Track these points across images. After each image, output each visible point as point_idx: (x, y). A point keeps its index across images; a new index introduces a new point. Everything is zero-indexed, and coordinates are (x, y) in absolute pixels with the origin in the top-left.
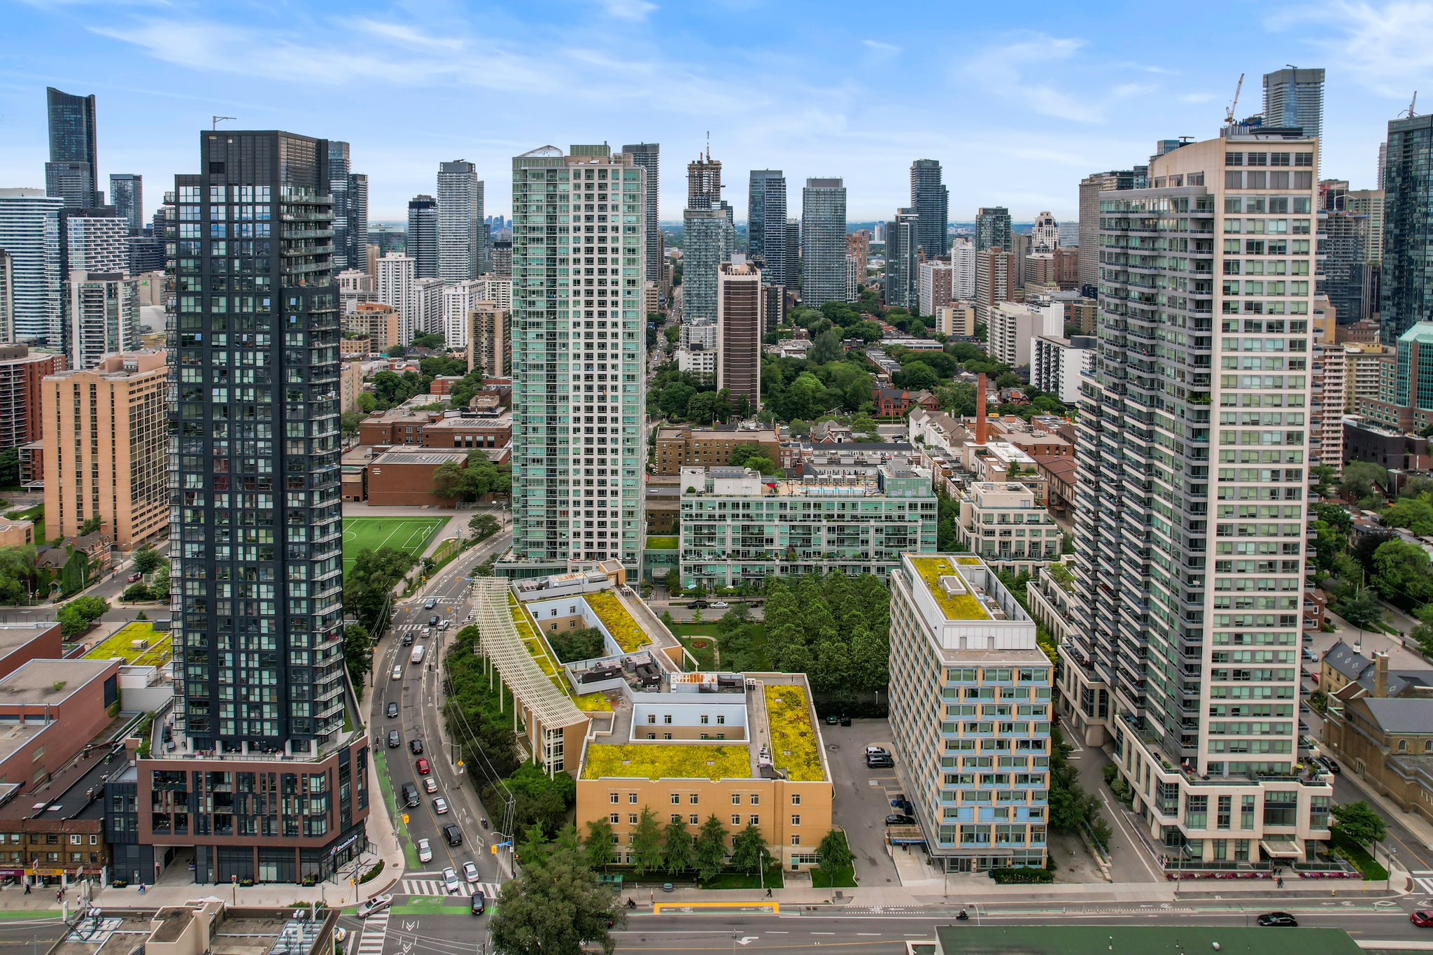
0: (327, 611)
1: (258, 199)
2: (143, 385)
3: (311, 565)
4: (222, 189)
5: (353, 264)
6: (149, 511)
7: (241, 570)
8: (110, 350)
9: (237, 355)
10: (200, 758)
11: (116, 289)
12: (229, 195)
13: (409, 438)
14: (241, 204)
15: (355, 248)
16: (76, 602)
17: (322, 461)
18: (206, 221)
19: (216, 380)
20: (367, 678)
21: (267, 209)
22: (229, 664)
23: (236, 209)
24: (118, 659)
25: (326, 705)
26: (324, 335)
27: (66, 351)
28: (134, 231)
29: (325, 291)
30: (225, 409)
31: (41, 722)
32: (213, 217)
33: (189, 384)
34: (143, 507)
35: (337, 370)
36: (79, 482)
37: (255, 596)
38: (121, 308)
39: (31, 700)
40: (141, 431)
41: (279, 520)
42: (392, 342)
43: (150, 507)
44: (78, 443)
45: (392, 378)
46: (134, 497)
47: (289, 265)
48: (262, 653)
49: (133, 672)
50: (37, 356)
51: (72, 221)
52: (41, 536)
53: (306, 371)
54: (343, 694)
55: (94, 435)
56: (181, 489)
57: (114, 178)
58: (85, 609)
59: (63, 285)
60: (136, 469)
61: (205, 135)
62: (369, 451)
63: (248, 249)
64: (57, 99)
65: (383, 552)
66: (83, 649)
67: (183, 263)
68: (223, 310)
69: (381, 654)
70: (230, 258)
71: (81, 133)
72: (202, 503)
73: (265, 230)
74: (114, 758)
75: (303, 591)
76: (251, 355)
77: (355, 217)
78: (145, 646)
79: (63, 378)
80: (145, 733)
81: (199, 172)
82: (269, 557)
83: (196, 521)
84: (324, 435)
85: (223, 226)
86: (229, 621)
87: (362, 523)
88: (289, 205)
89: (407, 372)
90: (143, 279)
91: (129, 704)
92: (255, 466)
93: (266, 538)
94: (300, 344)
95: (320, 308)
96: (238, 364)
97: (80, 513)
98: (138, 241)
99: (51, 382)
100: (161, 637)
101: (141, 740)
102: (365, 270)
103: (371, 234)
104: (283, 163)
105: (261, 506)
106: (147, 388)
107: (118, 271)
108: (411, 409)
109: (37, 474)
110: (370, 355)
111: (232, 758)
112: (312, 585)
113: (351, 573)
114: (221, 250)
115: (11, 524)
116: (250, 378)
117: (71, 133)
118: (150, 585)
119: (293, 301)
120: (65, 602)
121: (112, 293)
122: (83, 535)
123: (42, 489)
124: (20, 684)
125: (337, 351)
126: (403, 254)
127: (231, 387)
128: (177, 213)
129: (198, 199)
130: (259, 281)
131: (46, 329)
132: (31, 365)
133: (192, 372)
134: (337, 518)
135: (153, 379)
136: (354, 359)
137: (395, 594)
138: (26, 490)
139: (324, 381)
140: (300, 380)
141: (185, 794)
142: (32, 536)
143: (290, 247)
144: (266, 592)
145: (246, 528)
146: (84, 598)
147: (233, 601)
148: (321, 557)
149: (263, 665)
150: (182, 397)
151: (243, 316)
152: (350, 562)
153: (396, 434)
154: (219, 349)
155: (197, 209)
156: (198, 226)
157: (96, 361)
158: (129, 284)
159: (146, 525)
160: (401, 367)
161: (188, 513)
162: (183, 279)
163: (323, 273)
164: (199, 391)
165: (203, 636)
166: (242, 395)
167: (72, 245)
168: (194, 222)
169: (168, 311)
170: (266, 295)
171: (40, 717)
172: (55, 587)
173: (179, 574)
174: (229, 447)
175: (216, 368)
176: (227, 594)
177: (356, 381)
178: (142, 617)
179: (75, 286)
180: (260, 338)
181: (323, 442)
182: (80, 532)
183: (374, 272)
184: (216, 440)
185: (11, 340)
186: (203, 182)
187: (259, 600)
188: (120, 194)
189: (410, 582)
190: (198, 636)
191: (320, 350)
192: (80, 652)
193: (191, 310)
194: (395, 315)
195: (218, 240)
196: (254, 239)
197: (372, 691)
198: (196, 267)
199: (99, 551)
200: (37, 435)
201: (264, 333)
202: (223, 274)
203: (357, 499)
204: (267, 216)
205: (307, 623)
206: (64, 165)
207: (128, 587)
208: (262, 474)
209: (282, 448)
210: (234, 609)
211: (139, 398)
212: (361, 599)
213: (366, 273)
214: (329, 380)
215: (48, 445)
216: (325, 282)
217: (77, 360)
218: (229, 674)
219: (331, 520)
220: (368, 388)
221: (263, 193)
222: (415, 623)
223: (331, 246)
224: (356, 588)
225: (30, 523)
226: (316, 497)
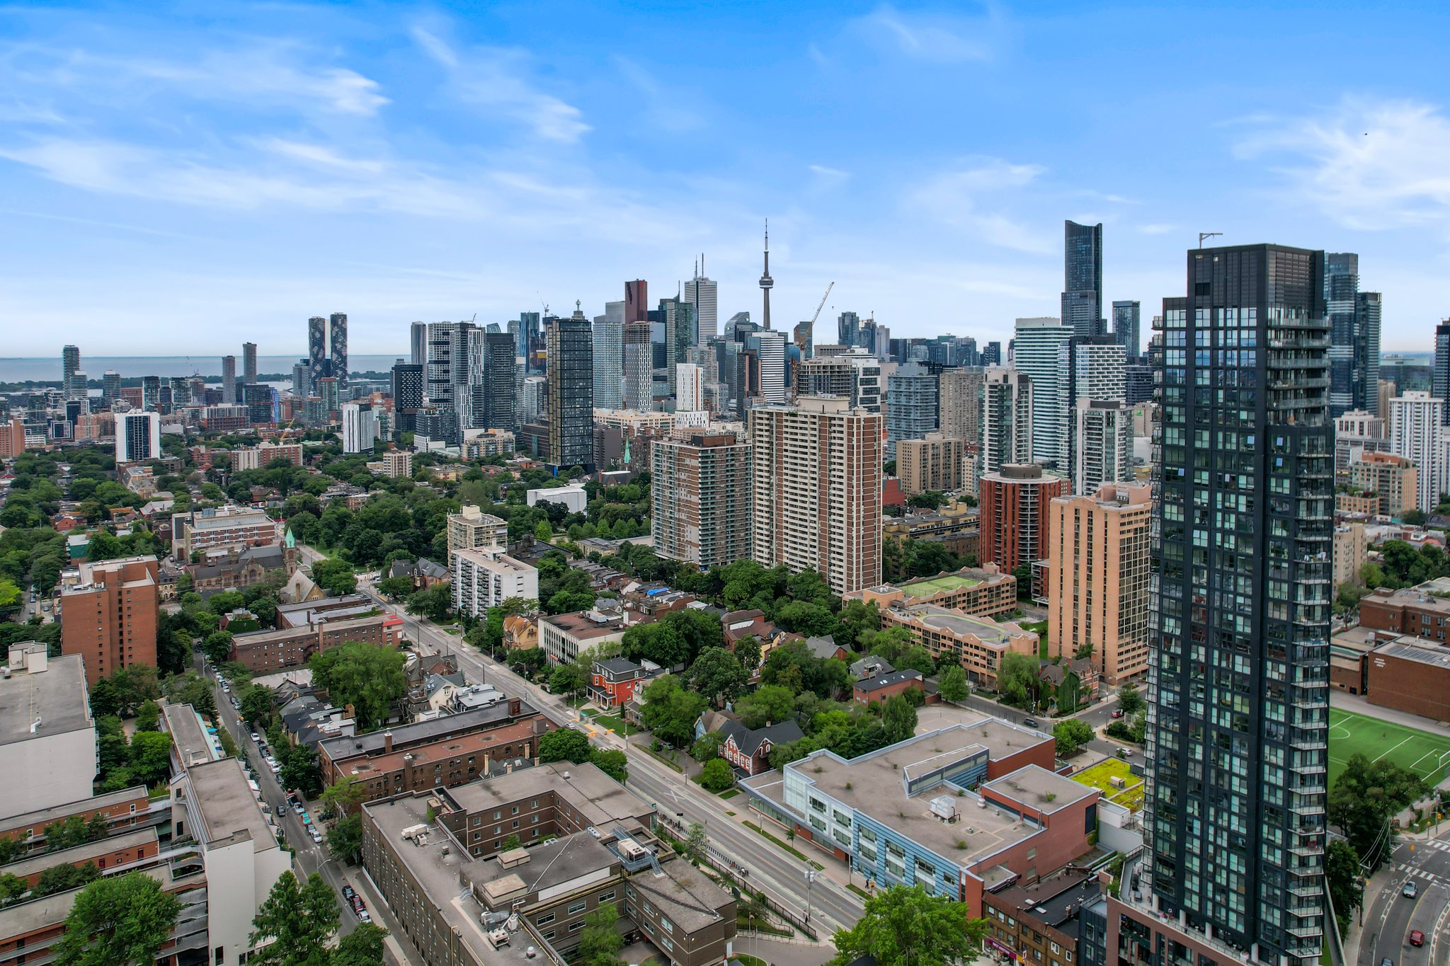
0: (1306, 811)
1: (1244, 323)
2: (1133, 518)
3: (1290, 752)
4: (1207, 312)
5: (1359, 403)
6: (1134, 649)
7: (1214, 734)
8: (1107, 479)
9: (1219, 496)
10: (1163, 921)
11: (1113, 417)
12: (1214, 318)
13: (1428, 631)
14: (1226, 329)
15: (1362, 384)
16: (1068, 722)
17: (1307, 633)
18: (1191, 348)
19: (1197, 521)
20: (1354, 913)
21: (1253, 334)
22: (1197, 832)
23: (1221, 333)
24: (1099, 790)
25: (1301, 922)
26: (1313, 485)
27: (1071, 475)
28: (1131, 360)
29: (1318, 431)
30: (1207, 553)
31: (1035, 826)
32: (1198, 344)
33: (1171, 521)
34: (1128, 644)
35: (1329, 527)
36: (1075, 606)
37: (1227, 767)
38: (1117, 437)
39: (1029, 801)
40: (1129, 565)
41: (1256, 688)
42: (1409, 505)
43: (1134, 645)
44: (1077, 567)
45: (1406, 550)
46: (1121, 632)
47: (1277, 399)
48: (1233, 835)
49: (1110, 807)
50: (1048, 478)
51: (1081, 349)
52: (1044, 651)
53: (1292, 523)
54: (1322, 918)
55: (1090, 562)
56: (1160, 631)
57: (1117, 306)
58: (1075, 731)
59: (1071, 411)
60: (1124, 603)
61: (1192, 254)
62: (1371, 635)
63: (1232, 380)
64: (1074, 231)
65: (1383, 765)
66: (1070, 770)
67: (1169, 392)
68: (1206, 445)
69: (1374, 890)
70: (1213, 388)
71: (1090, 262)
72: (1179, 651)
73: (1250, 358)
74: (1089, 885)
75: (1279, 779)
76: (1233, 497)
77: (1364, 346)
78: (1122, 785)
79: (1066, 501)
80: (1116, 872)
81: (1185, 294)
82: (1245, 729)
83: (1172, 669)
84: (1311, 602)
85: (1207, 353)
86: (1200, 786)
87: (1358, 722)
88: (1278, 329)
89: (1427, 546)
90: (1137, 409)
91: (1105, 838)
92: (1233, 623)
93: (1241, 705)
94: (1287, 491)
95: (1311, 452)
96: (1219, 506)
97: (1075, 637)
98: (1134, 369)
99: (1057, 504)
100: (1136, 782)
101: (1112, 878)
102: (1375, 412)
103: (1383, 368)
104: (1271, 280)
105: (1238, 669)
106: (1136, 522)
107: (1116, 399)
108: (1430, 594)
109: (1043, 592)
110: (1378, 517)
111: (1194, 936)
112: (1290, 775)
113: (1340, 779)
114: (1204, 379)
115: (1023, 633)
116: (1231, 524)
117: (1081, 263)
118: (1130, 726)
119: (1280, 441)
120: (1059, 720)
121: (1110, 423)
122: (1077, 659)
123: (1047, 606)
124: (1021, 784)
125: (1330, 506)
126: (1427, 394)
127: (1212, 531)
128: (1164, 338)
129: (1184, 324)
130: (1244, 415)
131: (1056, 454)
132: (1044, 486)
133: (1175, 509)
134: (1322, 705)
135: (1142, 513)
136: (1357, 520)
137: (1397, 824)
138: (1035, 604)
139: (1312, 539)
140: (1285, 534)
141: (1148, 952)
142: (1038, 649)
143: (1277, 378)
144: (1239, 767)
145: (1222, 688)
146: (1074, 720)
147: (1205, 763)
148: (1301, 745)
149: (1232, 847)
150: (1165, 536)
151: (1227, 454)
152: (1339, 765)
153: (1408, 622)
154: (1201, 487)
155: (1183, 334)
156: (1183, 353)
157: (1094, 488)
158: (1124, 413)
159: (1130, 663)
160: (1418, 538)
161: (1166, 658)
162: (1169, 409)
163: (1316, 411)
164: (1180, 531)
165: (1173, 793)
166: (1223, 541)
167: (1079, 373)
168: (1179, 348)
169: (1153, 442)
170: (1250, 432)
171: (1035, 820)
172: (1053, 702)
173: (1153, 720)
174: (1208, 595)
175: (1198, 508)
176: (1199, 756)
177: (1358, 547)
178: (1121, 756)
179: (1080, 413)
180: (1242, 480)
181: (1309, 612)
182: (1075, 654)
183: (1386, 414)
184: (1195, 586)
185: (1030, 461)
186: (1188, 305)
187: (1231, 774)
188: (1121, 321)
189: (1419, 813)
190: (1168, 792)
191: (1309, 502)
192: (1067, 772)
193: (1176, 442)
194: (1411, 472)
195: (1202, 368)
196: (1239, 368)
197: (1361, 931)
198: (1181, 396)
199: (1089, 679)
200: (1045, 555)
201: (1248, 475)
202: (1206, 406)
203: (1353, 691)
204: (1253, 342)
205: (1282, 816)
206: (1076, 294)
207: (1112, 722)
208: (1240, 634)
209: (1263, 610)
210: (1205, 774)
211: (1129, 531)
212: (1351, 813)
213: (1376, 415)
214: (1319, 539)
215: (1051, 563)
216: (1318, 421)
217: (1080, 486)
218: (1197, 843)
219: (1315, 705)
220: (1373, 559)
221: (1249, 316)
222: (1423, 868)
223: (1326, 379)
224: (1346, 798)
225: (1036, 636)
226: (1299, 674)
